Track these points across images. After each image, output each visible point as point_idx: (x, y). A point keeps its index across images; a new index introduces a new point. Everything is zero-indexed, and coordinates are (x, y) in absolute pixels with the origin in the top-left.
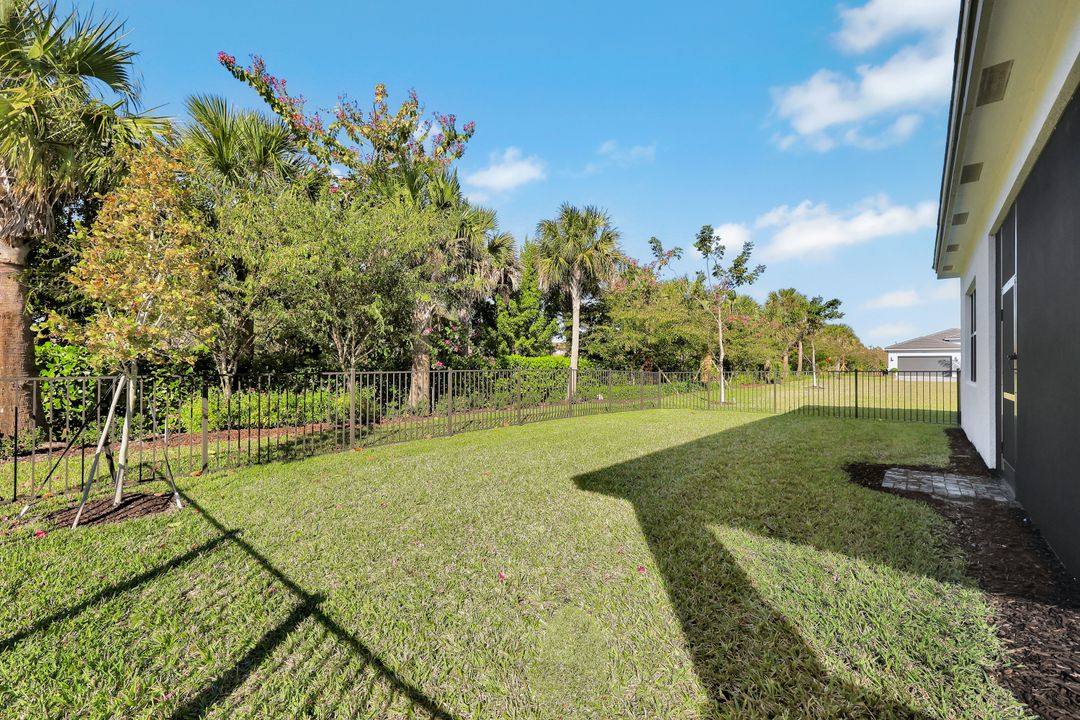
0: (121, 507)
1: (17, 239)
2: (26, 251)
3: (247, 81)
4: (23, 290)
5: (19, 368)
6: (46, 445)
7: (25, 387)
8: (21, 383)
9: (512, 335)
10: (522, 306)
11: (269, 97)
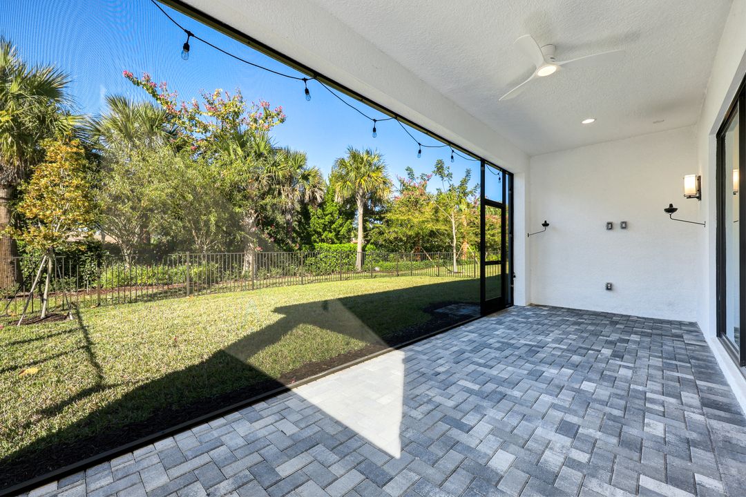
0: (44, 319)
1: (4, 185)
2: (10, 191)
3: (141, 86)
4: (9, 212)
5: (8, 253)
6: (22, 294)
7: (12, 263)
8: (9, 261)
9: (321, 230)
10: (326, 213)
11: (154, 95)
